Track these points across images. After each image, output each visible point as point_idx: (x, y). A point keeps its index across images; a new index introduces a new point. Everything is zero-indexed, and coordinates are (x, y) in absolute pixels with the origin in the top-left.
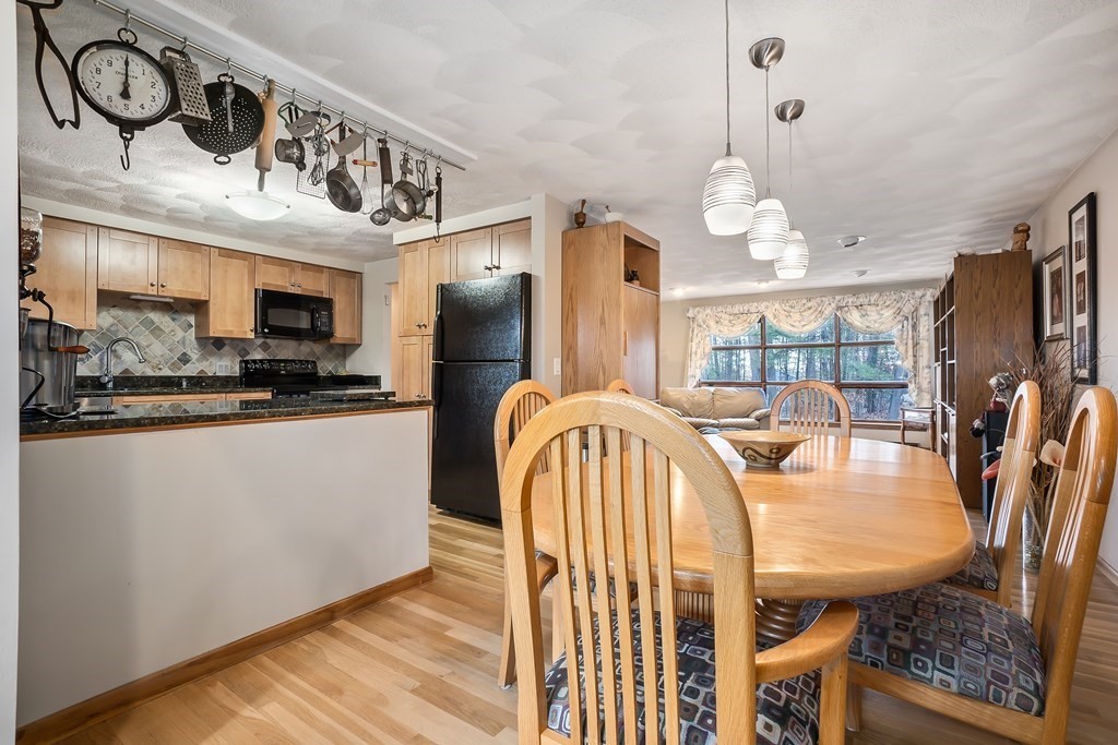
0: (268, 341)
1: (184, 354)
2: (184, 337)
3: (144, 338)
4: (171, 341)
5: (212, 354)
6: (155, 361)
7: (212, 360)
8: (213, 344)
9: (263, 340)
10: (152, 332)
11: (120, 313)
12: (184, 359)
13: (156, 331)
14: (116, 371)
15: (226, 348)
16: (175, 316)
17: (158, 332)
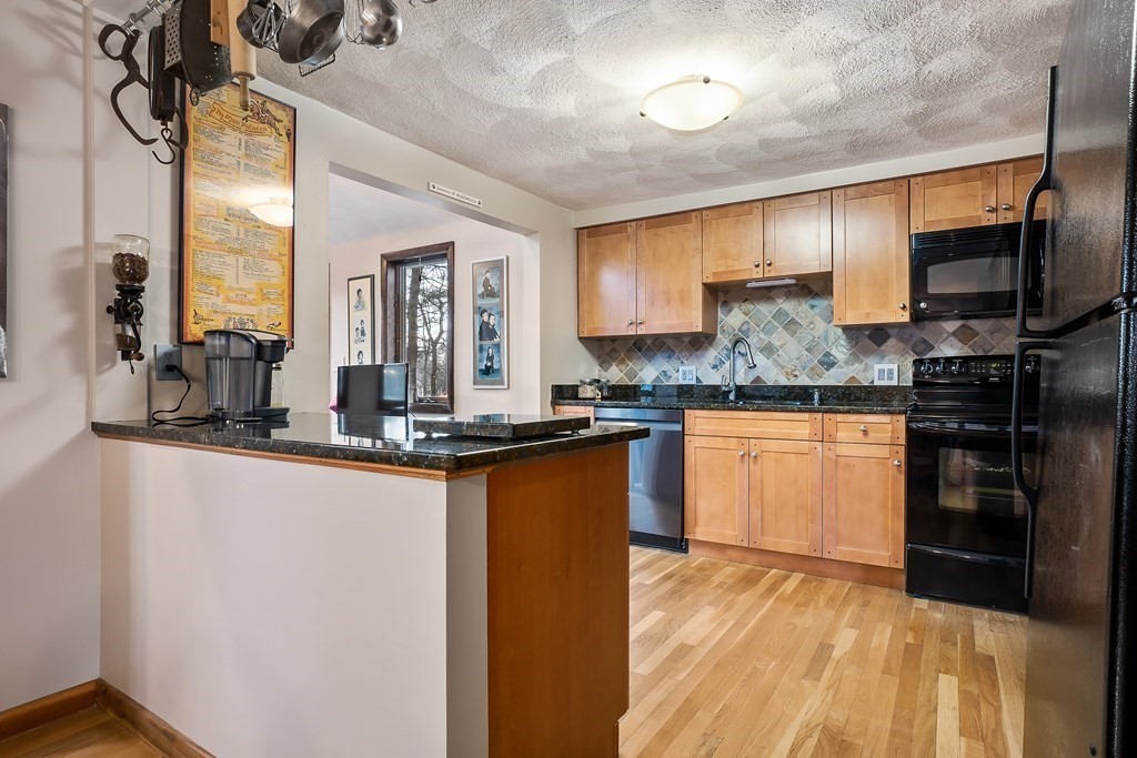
0: (973, 323)
1: (828, 355)
2: (826, 332)
3: (779, 337)
4: (810, 338)
5: (868, 353)
6: (790, 367)
7: (869, 361)
8: (870, 337)
9: (958, 323)
10: (786, 327)
11: (751, 307)
12: (828, 363)
13: (791, 325)
14: (743, 379)
15: (892, 342)
16: (814, 302)
17: (793, 327)
